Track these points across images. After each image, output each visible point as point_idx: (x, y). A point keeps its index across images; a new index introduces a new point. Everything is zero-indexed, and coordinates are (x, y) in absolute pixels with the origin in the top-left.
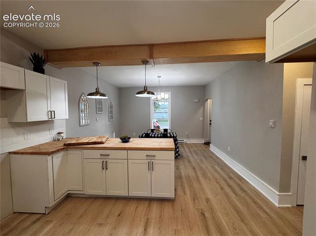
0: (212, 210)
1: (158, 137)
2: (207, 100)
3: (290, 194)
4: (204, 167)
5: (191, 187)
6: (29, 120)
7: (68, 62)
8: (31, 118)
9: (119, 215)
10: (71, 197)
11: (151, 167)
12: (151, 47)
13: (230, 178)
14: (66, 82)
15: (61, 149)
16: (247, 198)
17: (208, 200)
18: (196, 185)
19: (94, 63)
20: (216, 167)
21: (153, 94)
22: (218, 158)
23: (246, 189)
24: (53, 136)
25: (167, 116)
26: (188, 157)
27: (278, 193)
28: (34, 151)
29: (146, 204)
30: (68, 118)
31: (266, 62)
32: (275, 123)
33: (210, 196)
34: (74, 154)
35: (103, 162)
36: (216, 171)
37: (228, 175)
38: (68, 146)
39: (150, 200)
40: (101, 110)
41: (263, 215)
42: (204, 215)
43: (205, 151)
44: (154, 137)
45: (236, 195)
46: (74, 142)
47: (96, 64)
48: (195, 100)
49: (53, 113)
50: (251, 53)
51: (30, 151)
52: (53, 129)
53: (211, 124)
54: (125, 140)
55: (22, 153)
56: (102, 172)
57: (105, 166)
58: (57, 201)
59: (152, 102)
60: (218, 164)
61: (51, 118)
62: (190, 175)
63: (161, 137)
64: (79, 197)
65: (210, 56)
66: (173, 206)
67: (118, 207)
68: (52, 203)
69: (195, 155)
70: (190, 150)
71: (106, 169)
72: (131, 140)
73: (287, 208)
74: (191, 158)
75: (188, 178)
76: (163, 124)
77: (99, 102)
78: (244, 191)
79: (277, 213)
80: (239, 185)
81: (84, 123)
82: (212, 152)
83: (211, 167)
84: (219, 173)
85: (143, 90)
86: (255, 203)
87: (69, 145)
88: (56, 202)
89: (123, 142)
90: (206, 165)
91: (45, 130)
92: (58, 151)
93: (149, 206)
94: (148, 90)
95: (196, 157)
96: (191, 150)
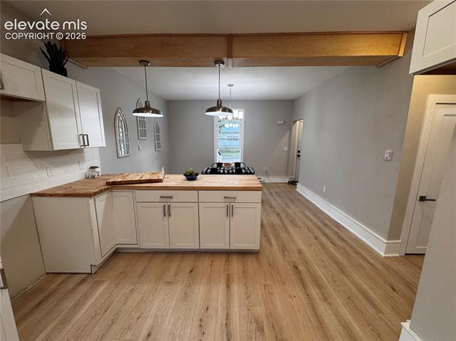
0: (306, 262)
1: (228, 173)
2: (295, 122)
3: (400, 241)
4: (291, 213)
5: (277, 237)
6: (55, 149)
7: (100, 58)
8: (59, 145)
9: (191, 271)
10: (120, 252)
11: (230, 212)
12: (230, 38)
13: (326, 225)
14: (98, 90)
15: (105, 190)
16: (348, 248)
17: (300, 252)
18: (284, 235)
19: (141, 61)
20: (307, 212)
21: (230, 111)
22: (307, 201)
23: (345, 237)
24: (85, 171)
25: (239, 145)
26: (268, 200)
27: (385, 241)
28: (67, 192)
29: (224, 258)
30: (105, 146)
31: (410, 73)
32: (392, 154)
33: (302, 247)
34: (122, 196)
35: (164, 206)
36: (307, 217)
37: (322, 222)
38: (113, 186)
39: (228, 253)
40: (144, 134)
41: (367, 266)
42: (297, 268)
43: (290, 192)
44: (224, 173)
45: (334, 245)
46: (120, 180)
47: (144, 63)
48: (279, 122)
49: (85, 136)
50: (373, 54)
51: (61, 192)
52: (84, 161)
53: (299, 156)
54: (191, 177)
55: (51, 195)
56: (163, 220)
57: (167, 212)
58: (106, 256)
59: (216, 124)
60: (309, 209)
61: (84, 145)
62: (274, 223)
63: (233, 173)
64: (132, 253)
65: (314, 58)
66: (258, 259)
67: (188, 263)
68: (99, 261)
69: (277, 198)
70: (270, 192)
71: (170, 215)
72: (198, 177)
73: (394, 257)
74: (273, 203)
75: (273, 226)
76: (227, 155)
77: (142, 122)
78: (344, 240)
79: (383, 264)
80: (337, 233)
81: (123, 153)
82: (299, 194)
83: (300, 212)
84: (311, 220)
85: (215, 105)
86: (357, 253)
87: (114, 183)
88: (104, 258)
89: (189, 179)
90: (293, 210)
91: (73, 162)
92: (101, 192)
93: (227, 260)
94: (223, 105)
95: (280, 201)
96: (271, 190)
